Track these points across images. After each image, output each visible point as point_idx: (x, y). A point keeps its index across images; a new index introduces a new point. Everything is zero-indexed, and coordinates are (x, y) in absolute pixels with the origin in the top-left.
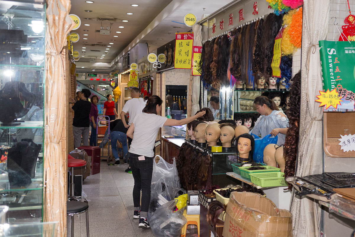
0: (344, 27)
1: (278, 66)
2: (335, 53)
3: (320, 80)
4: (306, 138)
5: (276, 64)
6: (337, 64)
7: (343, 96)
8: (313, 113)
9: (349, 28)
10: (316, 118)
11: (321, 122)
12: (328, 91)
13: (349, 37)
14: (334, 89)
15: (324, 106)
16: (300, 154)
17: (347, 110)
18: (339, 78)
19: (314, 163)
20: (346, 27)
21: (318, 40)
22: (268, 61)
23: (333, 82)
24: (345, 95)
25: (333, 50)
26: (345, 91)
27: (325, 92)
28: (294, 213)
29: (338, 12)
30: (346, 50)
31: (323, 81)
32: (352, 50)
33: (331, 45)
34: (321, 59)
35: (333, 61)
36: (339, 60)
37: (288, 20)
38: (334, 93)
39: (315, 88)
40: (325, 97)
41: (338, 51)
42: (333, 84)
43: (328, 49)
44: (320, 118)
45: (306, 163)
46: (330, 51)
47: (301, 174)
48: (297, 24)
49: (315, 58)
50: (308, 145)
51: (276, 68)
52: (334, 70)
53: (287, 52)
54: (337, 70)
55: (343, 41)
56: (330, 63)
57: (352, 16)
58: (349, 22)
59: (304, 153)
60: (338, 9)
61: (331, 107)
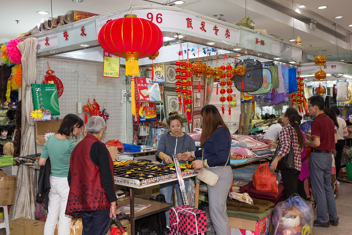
0: (46, 76)
1: (9, 96)
2: (40, 90)
3: (32, 104)
4: (25, 136)
5: (8, 95)
6: (41, 96)
7: (44, 112)
8: (29, 122)
9: (49, 77)
10: (31, 125)
11: (34, 127)
12: (36, 110)
13: (49, 81)
14: (39, 109)
15: (34, 118)
16: (22, 145)
17: (47, 120)
18: (42, 103)
19: (30, 149)
20: (47, 76)
21: (31, 83)
22: (4, 93)
23: (38, 105)
24: (45, 112)
25: (39, 89)
26: (45, 110)
27: (35, 111)
28: (19, 176)
29: (42, 68)
30: (46, 88)
31: (34, 105)
32: (49, 89)
33: (38, 86)
34: (33, 93)
35: (39, 94)
36: (42, 94)
37: (14, 71)
38: (39, 111)
39: (29, 109)
40: (34, 113)
41: (42, 89)
42: (39, 107)
43: (36, 88)
44: (33, 124)
45: (25, 149)
46: (37, 89)
47: (22, 155)
48: (19, 74)
49: (29, 93)
50: (27, 139)
51: (8, 97)
52: (39, 99)
53: (14, 88)
54: (41, 99)
55: (45, 84)
56: (37, 96)
57: (51, 70)
58: (49, 74)
59: (24, 144)
60: (43, 67)
61: (38, 118)
